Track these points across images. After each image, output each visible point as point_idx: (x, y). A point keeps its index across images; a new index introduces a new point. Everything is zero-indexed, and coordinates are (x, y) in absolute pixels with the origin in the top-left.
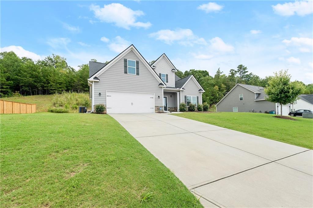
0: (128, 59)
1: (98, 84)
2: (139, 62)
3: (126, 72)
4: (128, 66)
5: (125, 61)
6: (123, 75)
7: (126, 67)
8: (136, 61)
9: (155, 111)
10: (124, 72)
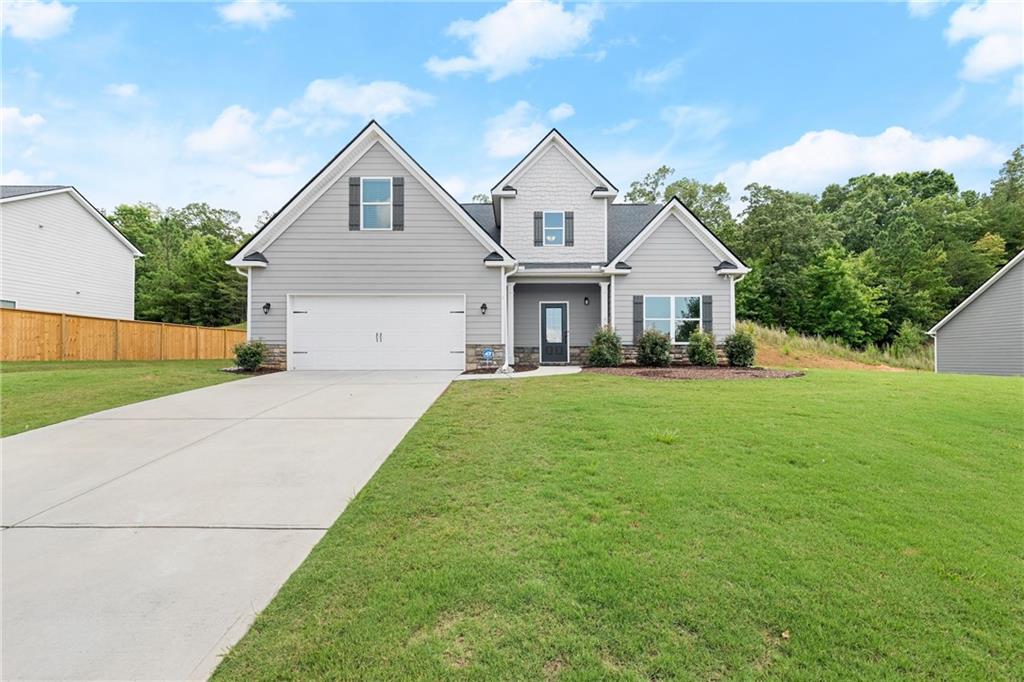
0: (362, 179)
1: (264, 274)
2: (406, 180)
3: (354, 225)
4: (362, 203)
5: (354, 184)
6: (345, 236)
7: (354, 205)
8: (394, 179)
9: (467, 362)
10: (347, 223)
